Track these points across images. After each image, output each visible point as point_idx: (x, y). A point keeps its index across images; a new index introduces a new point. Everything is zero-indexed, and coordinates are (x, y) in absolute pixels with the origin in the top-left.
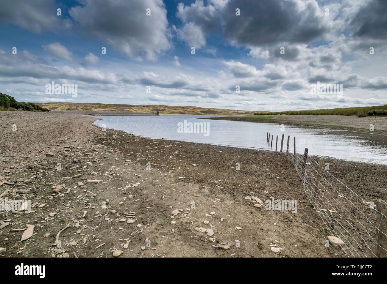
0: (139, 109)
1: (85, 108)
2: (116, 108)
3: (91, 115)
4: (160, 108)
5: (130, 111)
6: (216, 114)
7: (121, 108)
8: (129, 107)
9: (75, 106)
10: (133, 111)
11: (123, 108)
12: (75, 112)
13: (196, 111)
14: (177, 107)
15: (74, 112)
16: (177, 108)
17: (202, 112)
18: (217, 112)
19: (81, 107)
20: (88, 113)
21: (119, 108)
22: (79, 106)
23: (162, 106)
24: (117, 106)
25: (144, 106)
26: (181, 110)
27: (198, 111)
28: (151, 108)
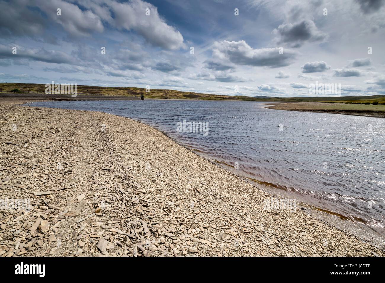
0: (111, 91)
1: (41, 90)
2: (82, 90)
3: (55, 99)
4: (136, 91)
5: (101, 93)
6: (199, 98)
7: (89, 90)
8: (99, 89)
9: (27, 87)
10: (105, 94)
11: (91, 90)
12: (28, 95)
13: (178, 95)
14: (155, 90)
15: (25, 95)
16: (156, 92)
17: (184, 96)
18: (200, 96)
19: (35, 88)
20: (51, 97)
21: (86, 90)
22: (32, 87)
23: (137, 88)
24: (83, 88)
25: (116, 88)
26: (161, 94)
27: (181, 96)
28: (126, 91)
